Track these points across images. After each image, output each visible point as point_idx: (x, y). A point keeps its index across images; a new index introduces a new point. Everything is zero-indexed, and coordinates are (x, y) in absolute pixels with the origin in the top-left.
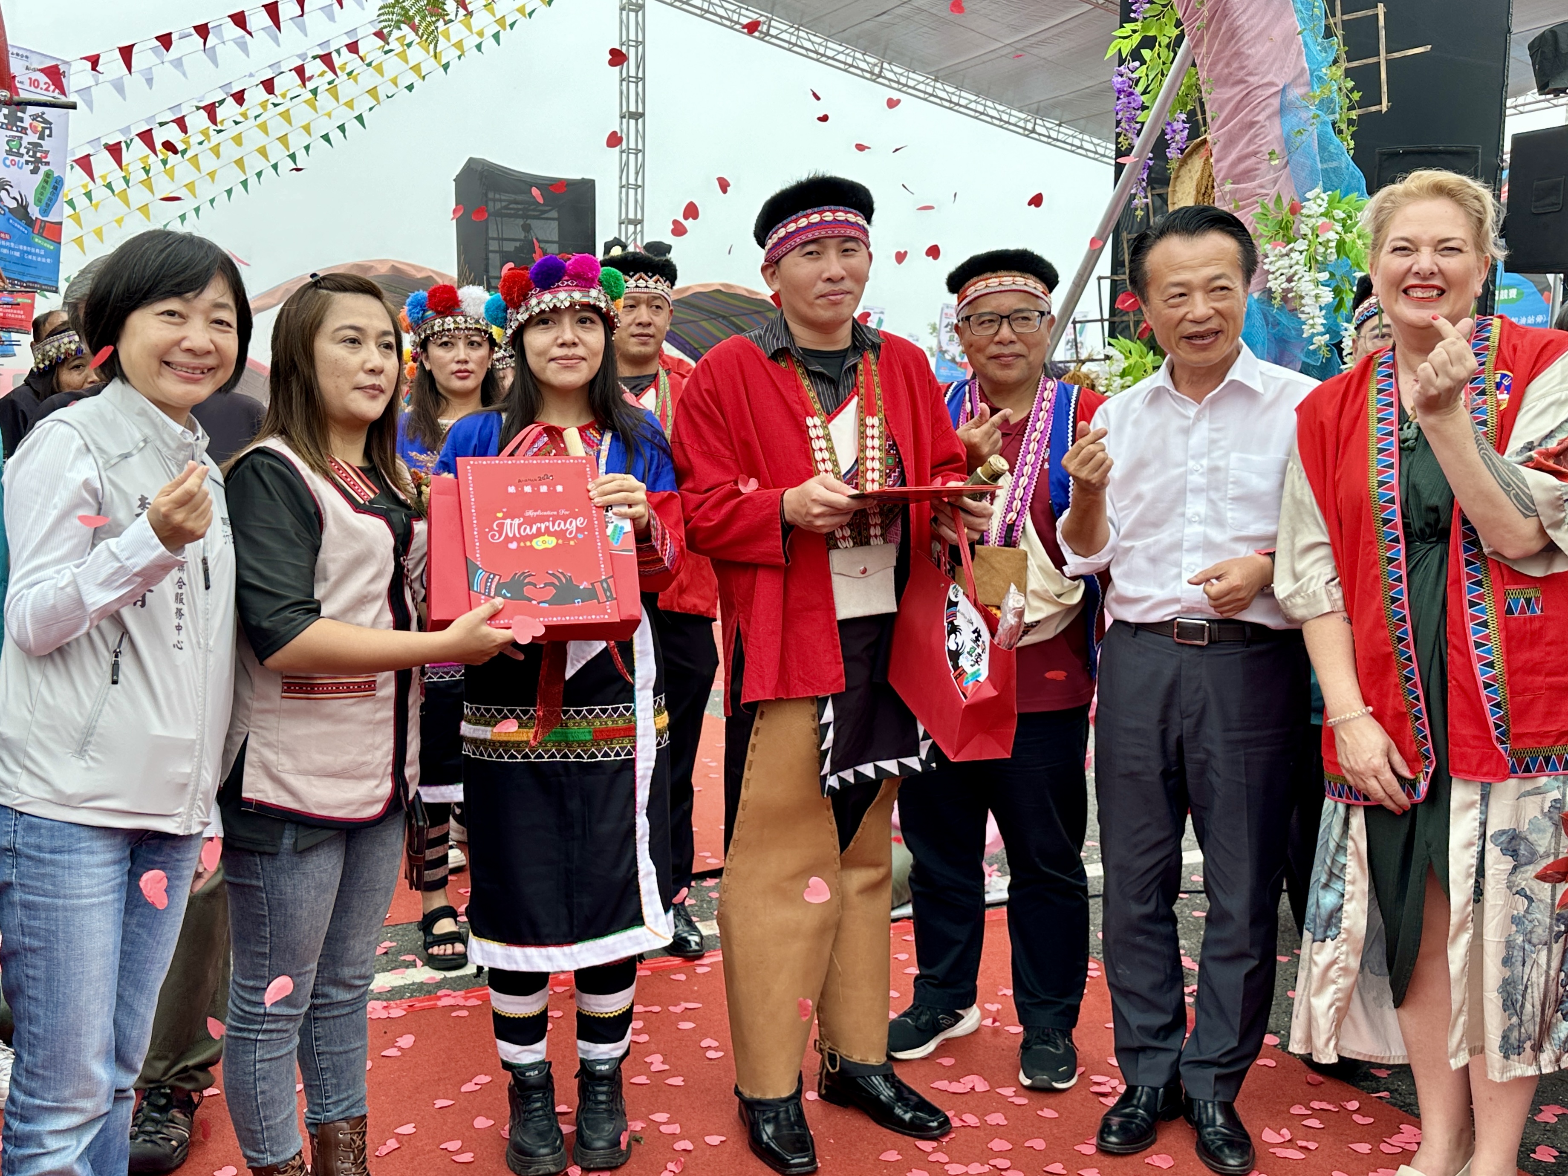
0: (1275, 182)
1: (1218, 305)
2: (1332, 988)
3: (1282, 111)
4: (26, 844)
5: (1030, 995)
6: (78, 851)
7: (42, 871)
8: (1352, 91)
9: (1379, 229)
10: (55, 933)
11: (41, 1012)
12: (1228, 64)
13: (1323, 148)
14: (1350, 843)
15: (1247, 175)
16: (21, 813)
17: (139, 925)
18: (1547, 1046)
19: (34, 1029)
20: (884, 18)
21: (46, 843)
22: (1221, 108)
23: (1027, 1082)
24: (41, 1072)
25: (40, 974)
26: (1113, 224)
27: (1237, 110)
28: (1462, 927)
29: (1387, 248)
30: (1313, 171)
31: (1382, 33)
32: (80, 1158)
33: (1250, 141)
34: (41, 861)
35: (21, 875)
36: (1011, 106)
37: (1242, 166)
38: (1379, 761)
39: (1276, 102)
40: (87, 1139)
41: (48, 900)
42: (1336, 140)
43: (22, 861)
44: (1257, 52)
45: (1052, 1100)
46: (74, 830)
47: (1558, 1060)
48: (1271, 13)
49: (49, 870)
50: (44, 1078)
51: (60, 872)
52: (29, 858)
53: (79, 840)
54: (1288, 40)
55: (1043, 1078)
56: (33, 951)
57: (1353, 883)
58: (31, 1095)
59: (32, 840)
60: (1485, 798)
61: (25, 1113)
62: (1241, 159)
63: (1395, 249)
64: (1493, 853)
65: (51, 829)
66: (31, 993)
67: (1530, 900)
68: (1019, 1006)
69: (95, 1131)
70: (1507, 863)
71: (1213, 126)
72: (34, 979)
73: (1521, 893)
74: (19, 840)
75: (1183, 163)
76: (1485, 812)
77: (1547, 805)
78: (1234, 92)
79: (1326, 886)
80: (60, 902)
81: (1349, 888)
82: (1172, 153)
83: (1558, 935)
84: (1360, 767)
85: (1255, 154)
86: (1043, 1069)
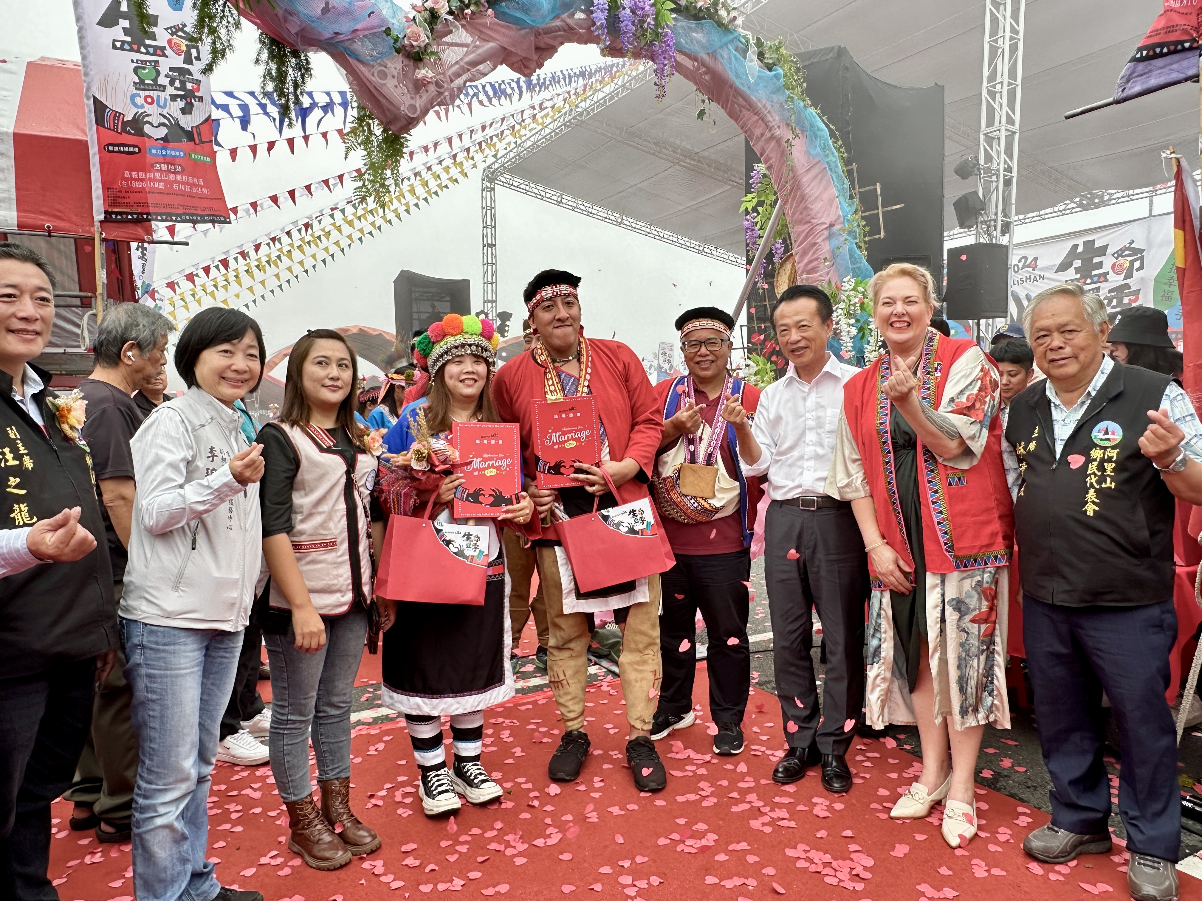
0: (828, 273)
1: (804, 335)
2: (878, 689)
3: (829, 237)
4: (149, 642)
5: (718, 705)
6: (179, 644)
7: (158, 655)
8: (864, 226)
9: (876, 294)
10: (166, 690)
11: (157, 735)
12: (801, 213)
13: (851, 255)
14: (882, 612)
15: (814, 270)
16: (146, 624)
17: (213, 684)
18: (981, 709)
19: (152, 745)
20: (624, 194)
21: (161, 640)
22: (799, 235)
23: (717, 751)
24: (155, 769)
25: (156, 714)
26: (746, 296)
27: (806, 237)
28: (935, 650)
29: (880, 303)
30: (847, 268)
31: (880, 198)
32: (177, 818)
33: (814, 253)
34: (158, 650)
35: (146, 659)
36: (691, 238)
37: (811, 266)
38: (892, 567)
39: (826, 233)
40: (182, 806)
41: (162, 672)
42: (858, 251)
43: (148, 651)
44: (816, 207)
45: (731, 759)
46: (176, 632)
47: (987, 717)
48: (822, 188)
49: (162, 655)
50: (157, 773)
51: (168, 655)
52: (151, 649)
53: (180, 638)
54: (831, 201)
55: (726, 748)
56: (153, 701)
57: (885, 632)
58: (150, 783)
59: (153, 639)
60: (943, 582)
61: (147, 794)
62: (810, 262)
63: (884, 304)
64: (949, 610)
65: (163, 632)
66: (152, 725)
67: (968, 633)
68: (712, 711)
69: (186, 802)
70: (956, 616)
71: (795, 245)
72: (154, 717)
73: (964, 630)
74: (145, 639)
75: (782, 265)
76: (943, 589)
77: (974, 584)
78: (806, 228)
79: (873, 636)
80: (169, 672)
81: (883, 636)
82: (776, 260)
83: (983, 651)
84: (883, 571)
85: (817, 259)
86: (726, 743)
